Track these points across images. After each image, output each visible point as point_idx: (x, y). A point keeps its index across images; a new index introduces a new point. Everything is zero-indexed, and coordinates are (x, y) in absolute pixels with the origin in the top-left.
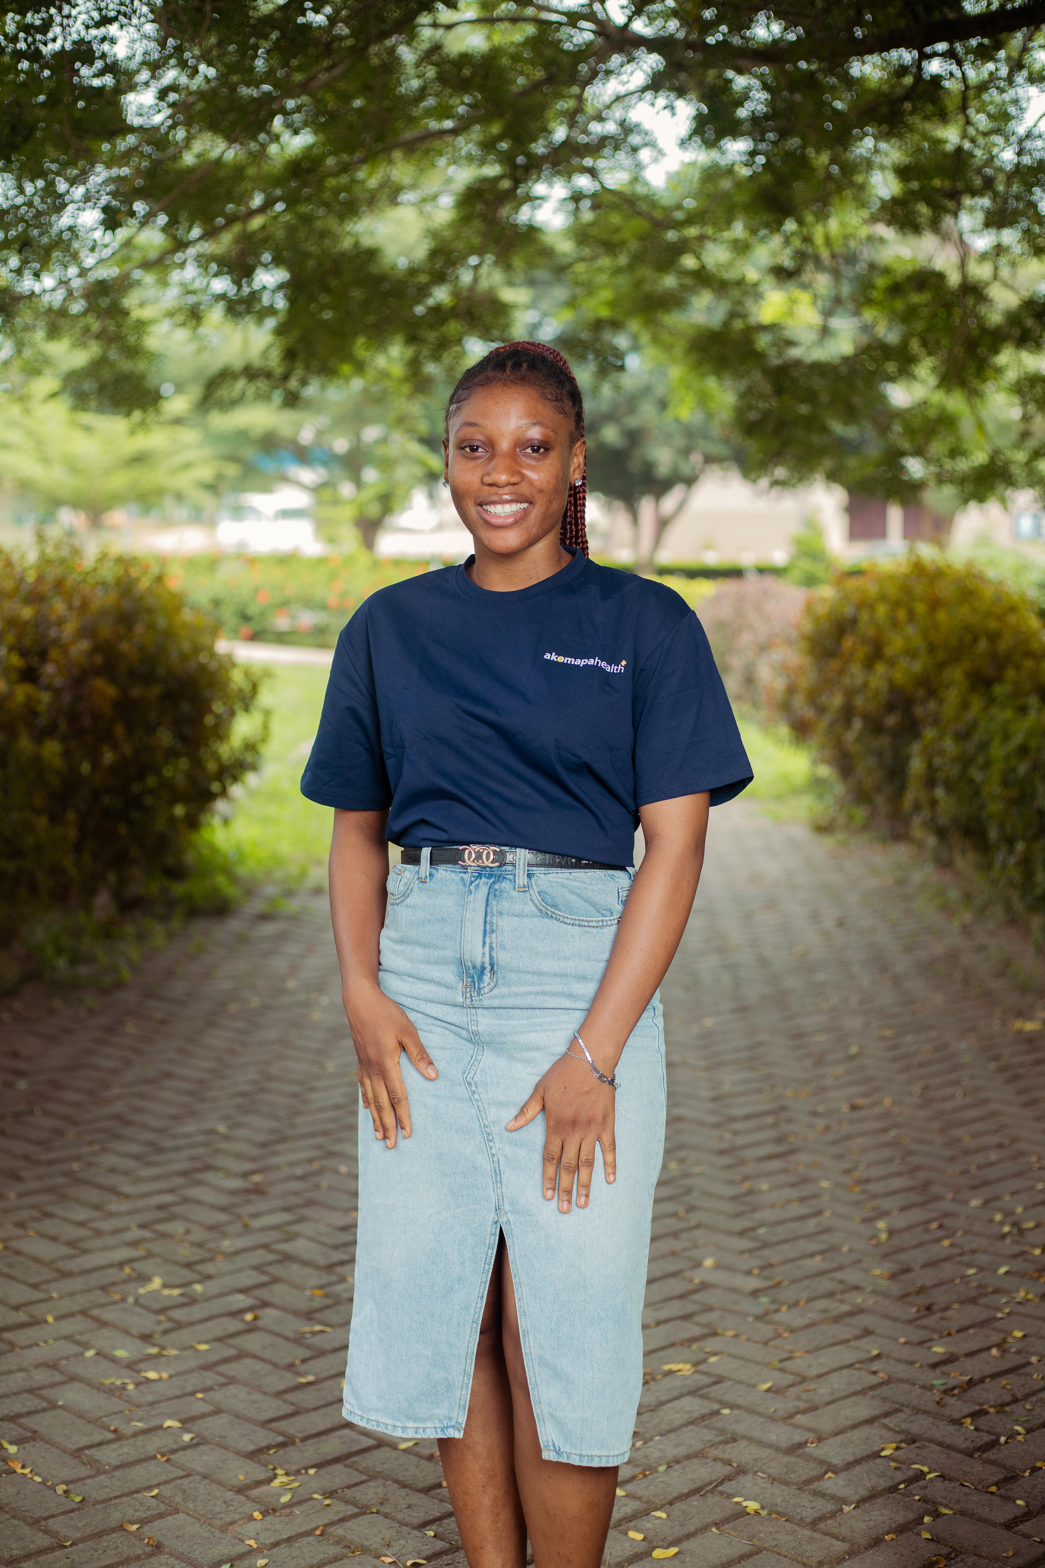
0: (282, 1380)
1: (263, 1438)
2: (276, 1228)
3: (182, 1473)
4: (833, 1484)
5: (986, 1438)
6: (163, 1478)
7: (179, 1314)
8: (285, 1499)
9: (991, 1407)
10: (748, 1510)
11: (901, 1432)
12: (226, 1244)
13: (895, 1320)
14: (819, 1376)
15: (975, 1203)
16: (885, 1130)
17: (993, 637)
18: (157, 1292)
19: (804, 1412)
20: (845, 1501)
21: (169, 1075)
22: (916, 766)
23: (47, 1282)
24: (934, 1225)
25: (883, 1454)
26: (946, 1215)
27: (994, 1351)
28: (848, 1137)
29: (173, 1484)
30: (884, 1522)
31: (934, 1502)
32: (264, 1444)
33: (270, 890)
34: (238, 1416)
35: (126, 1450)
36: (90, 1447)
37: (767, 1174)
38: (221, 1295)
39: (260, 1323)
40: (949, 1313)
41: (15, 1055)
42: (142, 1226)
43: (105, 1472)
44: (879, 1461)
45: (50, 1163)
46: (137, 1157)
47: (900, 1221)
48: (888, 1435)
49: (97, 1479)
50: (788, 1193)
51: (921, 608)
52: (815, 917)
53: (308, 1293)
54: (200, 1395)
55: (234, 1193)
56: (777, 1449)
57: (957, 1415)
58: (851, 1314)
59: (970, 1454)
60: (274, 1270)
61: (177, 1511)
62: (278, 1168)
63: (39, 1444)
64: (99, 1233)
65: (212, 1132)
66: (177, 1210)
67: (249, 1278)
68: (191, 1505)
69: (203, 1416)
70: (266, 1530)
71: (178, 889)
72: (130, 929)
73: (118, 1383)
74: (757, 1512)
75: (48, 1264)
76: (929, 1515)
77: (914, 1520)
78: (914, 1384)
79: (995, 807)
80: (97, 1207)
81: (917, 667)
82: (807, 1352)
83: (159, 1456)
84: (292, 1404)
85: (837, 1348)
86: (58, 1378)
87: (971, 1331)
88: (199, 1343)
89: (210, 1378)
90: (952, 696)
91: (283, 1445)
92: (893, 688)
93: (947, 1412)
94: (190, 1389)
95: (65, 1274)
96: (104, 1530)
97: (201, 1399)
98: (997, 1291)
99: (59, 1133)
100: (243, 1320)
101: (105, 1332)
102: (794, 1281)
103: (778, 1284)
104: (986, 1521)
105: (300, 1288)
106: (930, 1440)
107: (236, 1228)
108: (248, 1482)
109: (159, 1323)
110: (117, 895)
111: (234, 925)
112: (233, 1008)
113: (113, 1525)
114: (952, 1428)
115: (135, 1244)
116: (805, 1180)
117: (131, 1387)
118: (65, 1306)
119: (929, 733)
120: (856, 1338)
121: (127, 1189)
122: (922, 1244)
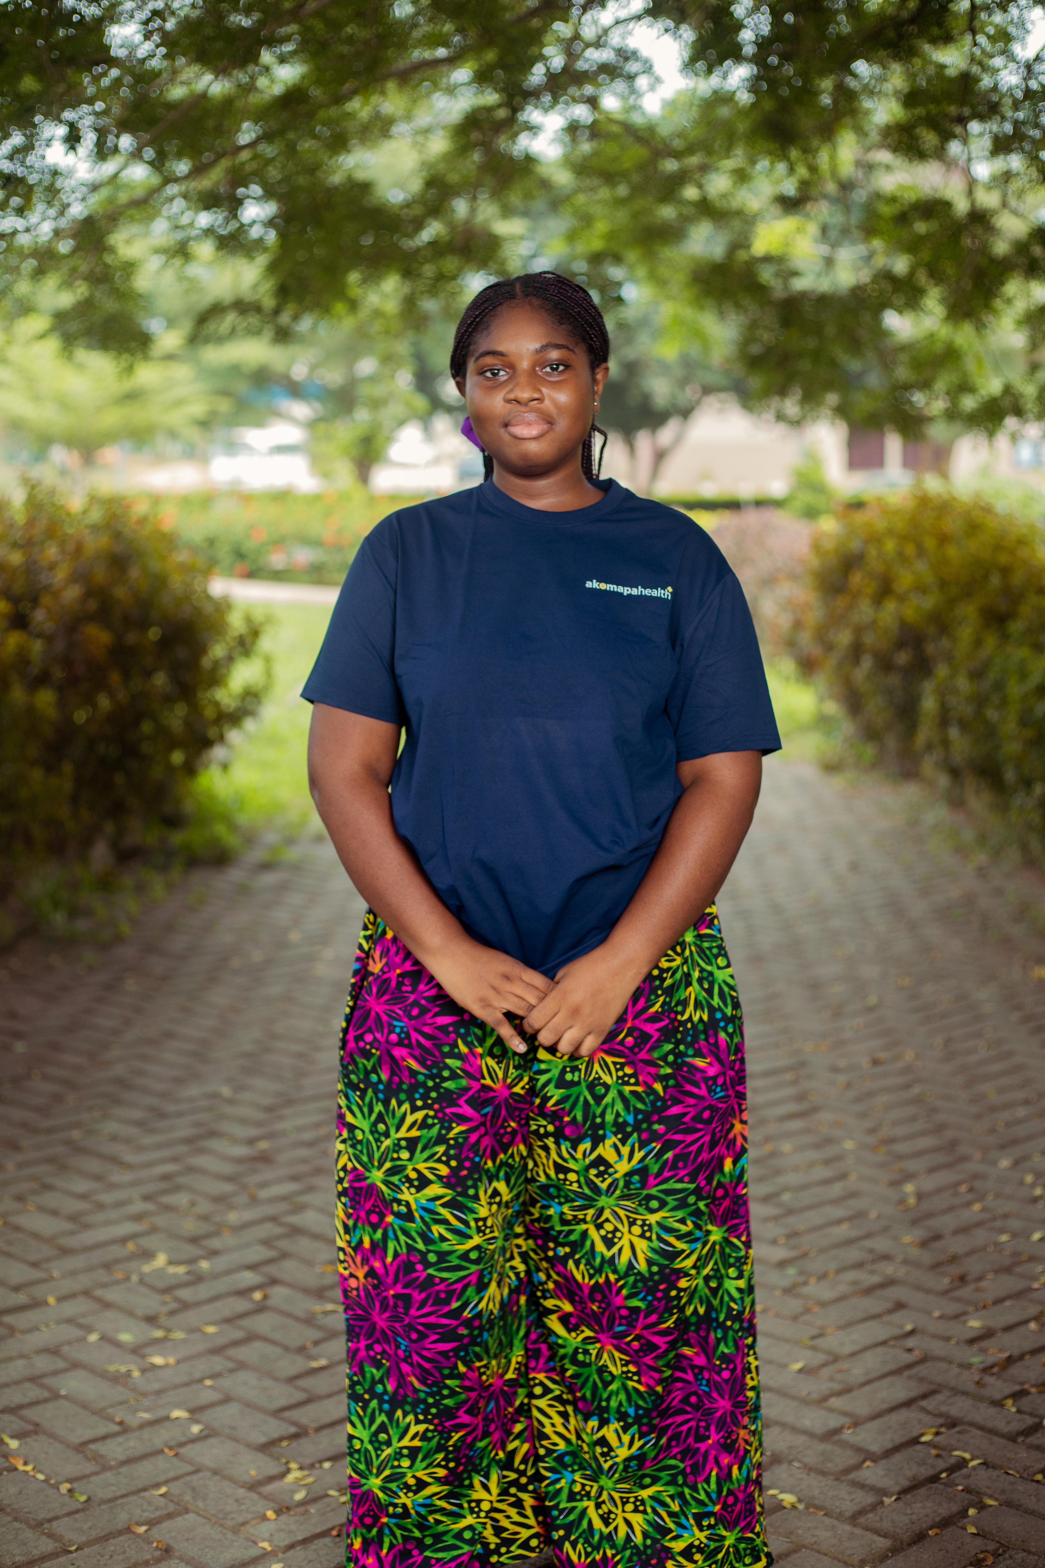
0: (293, 1365)
1: (276, 1428)
2: (283, 1198)
3: (190, 1468)
4: (871, 1473)
5: (1030, 1421)
6: (172, 1474)
7: (185, 1294)
8: (299, 1496)
9: (1033, 1386)
10: (785, 1504)
11: (941, 1415)
12: (233, 1217)
13: (928, 1291)
14: (853, 1354)
15: (1004, 1163)
16: (908, 1086)
17: (1006, 571)
18: (162, 1270)
19: (839, 1394)
20: (885, 1493)
21: (170, 1035)
22: (929, 704)
23: (48, 1260)
24: (963, 1188)
25: (924, 1439)
26: (975, 1177)
27: (1033, 1326)
28: (870, 1094)
29: (183, 1480)
30: (927, 1516)
31: (978, 1493)
32: (276, 1435)
33: (271, 838)
34: (248, 1405)
35: (132, 1443)
36: (94, 1441)
37: (788, 1135)
38: (228, 1272)
39: (270, 1302)
40: (984, 1284)
41: (12, 1015)
42: (147, 1198)
43: (111, 1468)
44: (918, 1447)
45: (50, 1131)
46: (140, 1124)
47: (929, 1183)
48: (927, 1419)
49: (102, 1476)
50: (812, 1155)
51: (930, 543)
52: (827, 860)
53: (318, 1269)
54: (208, 1382)
55: (240, 1161)
56: (811, 1435)
57: (997, 1396)
58: (882, 1286)
59: (1012, 1438)
60: (284, 1244)
61: (187, 1511)
62: (283, 1134)
63: (42, 1438)
64: (101, 1207)
65: (215, 1095)
66: (182, 1180)
67: (257, 1254)
68: (200, 1504)
69: (212, 1405)
70: (281, 1530)
71: (177, 838)
72: (128, 881)
73: (123, 1369)
74: (794, 1507)
75: (49, 1241)
76: (974, 1506)
77: (959, 1513)
78: (951, 1362)
79: (1012, 748)
80: (98, 1178)
81: (929, 602)
82: (840, 1328)
83: (166, 1450)
84: (305, 1390)
85: (869, 1324)
86: (61, 1364)
87: (1008, 1303)
88: (207, 1324)
89: (218, 1363)
90: (966, 634)
91: (295, 1437)
92: (904, 626)
93: (986, 1392)
94: (197, 1375)
95: (66, 1252)
96: (111, 1533)
97: (210, 1387)
98: (1032, 1259)
99: (58, 1098)
100: (252, 1300)
101: (110, 1314)
102: (822, 1251)
103: (805, 1255)
104: (1032, 1513)
105: (310, 1263)
106: (972, 1424)
107: (243, 1199)
108: (260, 1477)
109: (165, 1303)
110: (114, 845)
111: (235, 875)
112: (236, 962)
113: (119, 1527)
114: (993, 1411)
115: (138, 1218)
116: (828, 1141)
117: (136, 1374)
118: (67, 1285)
119: (942, 671)
120: (890, 1311)
121: (130, 1158)
122: (951, 1209)
